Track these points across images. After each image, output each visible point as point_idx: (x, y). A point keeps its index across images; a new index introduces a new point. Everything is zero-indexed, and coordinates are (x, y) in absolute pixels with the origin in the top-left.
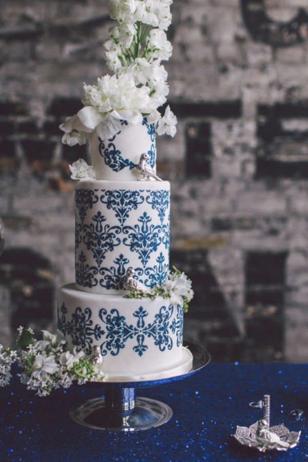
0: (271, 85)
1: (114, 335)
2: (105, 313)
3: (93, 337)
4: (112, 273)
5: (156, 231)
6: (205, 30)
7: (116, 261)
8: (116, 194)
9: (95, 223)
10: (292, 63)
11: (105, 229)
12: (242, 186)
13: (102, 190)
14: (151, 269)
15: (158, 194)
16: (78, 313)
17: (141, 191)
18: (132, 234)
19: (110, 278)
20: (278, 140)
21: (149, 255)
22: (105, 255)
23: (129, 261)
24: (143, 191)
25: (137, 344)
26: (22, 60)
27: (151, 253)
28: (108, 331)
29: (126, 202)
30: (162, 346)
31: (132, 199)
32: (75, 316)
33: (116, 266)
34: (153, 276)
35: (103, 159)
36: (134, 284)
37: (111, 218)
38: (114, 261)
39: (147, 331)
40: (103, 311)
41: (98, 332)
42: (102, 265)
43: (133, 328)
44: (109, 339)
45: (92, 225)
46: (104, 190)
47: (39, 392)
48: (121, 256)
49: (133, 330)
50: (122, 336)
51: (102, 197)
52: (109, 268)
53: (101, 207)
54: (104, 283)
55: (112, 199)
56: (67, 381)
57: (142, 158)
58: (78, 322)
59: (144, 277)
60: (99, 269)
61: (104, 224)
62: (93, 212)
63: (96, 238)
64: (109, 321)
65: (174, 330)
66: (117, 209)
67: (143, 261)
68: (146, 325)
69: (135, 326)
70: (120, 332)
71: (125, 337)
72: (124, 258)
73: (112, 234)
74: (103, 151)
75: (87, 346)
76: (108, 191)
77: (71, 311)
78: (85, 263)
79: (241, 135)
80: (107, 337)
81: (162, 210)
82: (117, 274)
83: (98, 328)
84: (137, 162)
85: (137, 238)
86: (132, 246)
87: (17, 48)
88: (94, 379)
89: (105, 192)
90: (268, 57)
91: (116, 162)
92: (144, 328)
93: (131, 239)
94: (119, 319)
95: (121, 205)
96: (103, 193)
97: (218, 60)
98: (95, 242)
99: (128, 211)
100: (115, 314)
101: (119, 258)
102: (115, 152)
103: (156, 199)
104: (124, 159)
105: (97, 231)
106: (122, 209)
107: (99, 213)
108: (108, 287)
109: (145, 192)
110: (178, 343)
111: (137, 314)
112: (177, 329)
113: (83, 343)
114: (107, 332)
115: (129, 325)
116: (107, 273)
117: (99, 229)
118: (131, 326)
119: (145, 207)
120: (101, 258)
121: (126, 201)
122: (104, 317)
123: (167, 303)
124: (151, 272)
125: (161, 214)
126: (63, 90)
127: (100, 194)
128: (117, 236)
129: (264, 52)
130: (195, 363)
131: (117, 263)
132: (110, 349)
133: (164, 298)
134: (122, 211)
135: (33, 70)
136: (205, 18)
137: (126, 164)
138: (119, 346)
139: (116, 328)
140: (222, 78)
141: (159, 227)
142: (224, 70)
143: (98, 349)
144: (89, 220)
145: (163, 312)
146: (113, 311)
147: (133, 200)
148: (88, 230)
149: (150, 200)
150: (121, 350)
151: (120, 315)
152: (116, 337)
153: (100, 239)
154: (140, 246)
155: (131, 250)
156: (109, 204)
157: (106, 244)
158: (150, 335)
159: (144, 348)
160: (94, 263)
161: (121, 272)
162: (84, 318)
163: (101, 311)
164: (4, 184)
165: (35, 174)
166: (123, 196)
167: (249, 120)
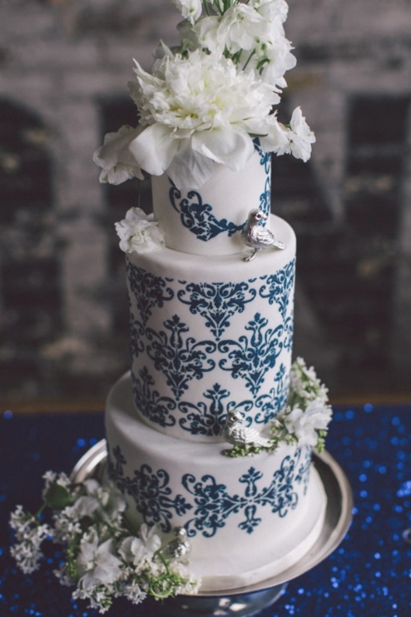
1: (207, 510)
2: (192, 480)
3: (172, 510)
4: (200, 412)
5: (275, 336)
7: (207, 394)
8: (206, 290)
9: (169, 333)
11: (187, 344)
13: (180, 282)
14: (265, 396)
15: (280, 276)
16: (146, 472)
17: (250, 281)
18: (234, 352)
19: (197, 418)
21: (263, 377)
22: (187, 383)
23: (229, 393)
24: (255, 279)
25: (244, 519)
27: (267, 373)
28: (198, 505)
29: (224, 303)
30: (283, 510)
31: (235, 296)
33: (209, 402)
34: (269, 405)
35: (179, 215)
36: (240, 436)
37: (198, 328)
38: (204, 394)
39: (261, 498)
40: (189, 477)
41: (182, 506)
42: (183, 398)
43: (239, 499)
44: (200, 516)
45: (162, 333)
46: (184, 282)
47: (94, 606)
48: (217, 387)
49: (238, 501)
50: (221, 511)
51: (181, 293)
52: (195, 403)
53: (181, 310)
54: (188, 424)
55: (200, 297)
57: (253, 220)
58: (145, 484)
60: (177, 403)
61: (184, 336)
63: (171, 355)
64: (198, 491)
65: (300, 479)
66: (208, 315)
67: (252, 390)
68: (259, 491)
69: (242, 494)
70: (217, 506)
71: (226, 512)
72: (221, 389)
73: (200, 352)
74: (177, 202)
75: (163, 521)
76: (192, 285)
78: (152, 388)
80: (196, 513)
82: (208, 412)
83: (179, 499)
85: (244, 357)
86: (235, 370)
88: (181, 590)
89: (186, 285)
91: (203, 225)
92: (256, 495)
93: (233, 359)
94: (216, 489)
95: (215, 308)
96: (183, 287)
98: (169, 361)
99: (229, 316)
100: (209, 482)
101: (212, 389)
102: (202, 208)
103: (276, 287)
104: (219, 219)
105: (173, 345)
106: (217, 314)
107: (176, 318)
108: (194, 430)
109: (259, 280)
111: (245, 479)
112: (306, 476)
113: (156, 515)
114: (195, 507)
115: (232, 496)
116: (191, 410)
117: (176, 342)
118: (235, 498)
119: (258, 306)
120: (180, 388)
121: (225, 300)
122: (191, 486)
123: (291, 450)
124: (265, 401)
125: (284, 306)
127: (176, 287)
128: (209, 356)
131: (208, 397)
132: (201, 529)
133: (288, 444)
134: (218, 317)
137: (221, 228)
138: (215, 525)
139: (211, 501)
141: (279, 327)
143: (182, 531)
144: (157, 324)
145: (286, 464)
146: (205, 478)
147: (237, 298)
148: (155, 339)
149: (266, 292)
150: (219, 530)
151: (218, 482)
152: (211, 513)
153: (178, 357)
154: (248, 368)
155: (234, 376)
156: (194, 306)
157: (189, 368)
158: (265, 502)
159: (256, 522)
160: (168, 392)
161: (216, 410)
162: (156, 482)
163: (185, 478)
166: (219, 292)
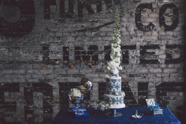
0: (143, 41)
5: (119, 85)
6: (126, 28)
10: (148, 36)
15: (119, 80)
18: (116, 86)
20: (145, 54)
21: (118, 89)
24: (117, 79)
26: (82, 36)
30: (121, 103)
32: (107, 99)
35: (111, 74)
37: (112, 84)
40: (112, 98)
41: (111, 101)
46: (111, 79)
47: (102, 110)
48: (114, 89)
53: (111, 82)
56: (107, 108)
59: (118, 92)
62: (109, 83)
68: (118, 100)
69: (116, 100)
70: (114, 101)
75: (109, 103)
77: (106, 98)
78: (108, 91)
79: (136, 54)
83: (111, 100)
84: (116, 75)
86: (116, 88)
87: (81, 33)
90: (143, 34)
91: (113, 75)
94: (114, 99)
97: (130, 35)
102: (113, 73)
108: (112, 94)
110: (123, 103)
111: (117, 98)
112: (123, 101)
116: (112, 92)
119: (117, 82)
123: (121, 96)
125: (120, 83)
126: (92, 43)
128: (113, 86)
129: (142, 33)
130: (126, 106)
134: (114, 82)
135: (84, 39)
136: (126, 25)
138: (114, 103)
140: (131, 40)
142: (132, 38)
143: (111, 104)
144: (109, 84)
145: (121, 98)
153: (111, 87)
159: (118, 103)
160: (110, 90)
161: (114, 92)
164: (78, 66)
165: (85, 64)
166: (114, 80)
167: (138, 50)
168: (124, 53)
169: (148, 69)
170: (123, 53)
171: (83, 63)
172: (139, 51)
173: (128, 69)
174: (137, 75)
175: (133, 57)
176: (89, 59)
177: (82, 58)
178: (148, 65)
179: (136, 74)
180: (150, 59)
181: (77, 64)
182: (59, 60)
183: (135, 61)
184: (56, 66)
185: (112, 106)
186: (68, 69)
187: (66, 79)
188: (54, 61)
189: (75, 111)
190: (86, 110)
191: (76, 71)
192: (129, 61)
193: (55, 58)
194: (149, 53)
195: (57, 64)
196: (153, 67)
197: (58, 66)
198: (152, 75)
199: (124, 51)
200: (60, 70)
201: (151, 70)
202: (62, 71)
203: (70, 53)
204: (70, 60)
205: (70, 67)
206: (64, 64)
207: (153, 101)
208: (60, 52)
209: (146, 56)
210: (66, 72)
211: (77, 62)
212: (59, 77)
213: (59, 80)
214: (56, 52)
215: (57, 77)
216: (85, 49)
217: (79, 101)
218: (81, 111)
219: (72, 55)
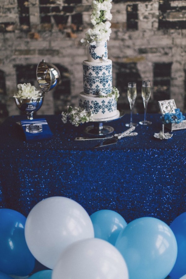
2: (93, 102)
3: (90, 109)
5: (108, 77)
8: (95, 67)
9: (89, 76)
12: (152, 33)
15: (108, 66)
16: (85, 102)
17: (103, 66)
18: (100, 79)
19: (94, 91)
20: (168, 11)
22: (92, 85)
23: (100, 87)
25: (102, 111)
27: (106, 84)
30: (110, 111)
31: (100, 68)
32: (84, 103)
33: (96, 88)
34: (107, 91)
35: (91, 56)
36: (101, 94)
37: (94, 75)
41: (91, 107)
42: (92, 88)
44: (95, 109)
45: (88, 76)
47: (75, 125)
48: (97, 85)
51: (91, 68)
53: (91, 71)
54: (93, 93)
55: (94, 68)
56: (83, 122)
57: (103, 56)
58: (85, 105)
59: (104, 91)
61: (92, 76)
62: (88, 72)
63: (90, 80)
64: (94, 104)
65: (113, 106)
67: (104, 86)
68: (105, 105)
69: (102, 105)
70: (98, 107)
71: (99, 109)
73: (94, 79)
74: (91, 53)
75: (88, 111)
76: (93, 66)
77: (83, 101)
78: (87, 87)
79: (151, 10)
80: (94, 109)
81: (109, 71)
83: (91, 106)
84: (101, 57)
85: (102, 80)
86: (100, 82)
91: (95, 57)
94: (97, 104)
96: (91, 67)
99: (99, 72)
100: (96, 102)
102: (95, 54)
103: (107, 68)
104: (97, 56)
105: (90, 78)
107: (90, 73)
110: (115, 109)
111: (102, 102)
112: (114, 106)
114: (94, 107)
116: (93, 90)
118: (101, 106)
119: (104, 71)
121: (98, 69)
122: (93, 103)
123: (111, 98)
124: (106, 89)
127: (90, 67)
128: (96, 79)
130: (121, 115)
132: (95, 112)
134: (97, 72)
138: (97, 111)
139: (96, 106)
141: (108, 76)
143: (91, 112)
144: (87, 75)
145: (110, 101)
146: (95, 101)
148: (87, 77)
149: (105, 68)
150: (98, 112)
151: (98, 102)
152: (96, 109)
153: (91, 80)
154: (103, 82)
155: (100, 83)
156: (93, 70)
157: (93, 82)
158: (106, 108)
159: (105, 111)
160: (89, 87)
161: (97, 90)
162: (87, 104)
163: (92, 102)
164: (47, 35)
165: (60, 31)
166: (97, 68)
167: (155, 2)
168: (129, 9)
169: (173, 39)
170: (127, 9)
171: (55, 29)
172: (156, 5)
173: (136, 39)
174: (153, 51)
175: (145, 17)
176: (66, 22)
177: (53, 20)
178: (172, 31)
179: (151, 49)
180: (176, 20)
181: (45, 31)
182: (13, 24)
183: (150, 24)
184: (8, 35)
185: (94, 118)
186: (29, 40)
187: (27, 59)
188: (3, 26)
189: (26, 127)
190: (46, 123)
191: (44, 45)
192: (139, 24)
193: (5, 20)
194: (175, 8)
195: (10, 32)
196: (182, 34)
197: (12, 35)
198: (179, 50)
199: (129, 6)
200: (16, 43)
201: (178, 41)
202: (19, 45)
203: (31, 10)
204: (31, 24)
205: (32, 37)
206: (22, 30)
207: (172, 104)
208: (14, 8)
209: (169, 14)
210: (26, 46)
211: (45, 28)
212: (15, 55)
213: (14, 60)
214: (6, 9)
215: (11, 56)
216: (58, 2)
217: (34, 106)
218: (38, 125)
219: (34, 15)
